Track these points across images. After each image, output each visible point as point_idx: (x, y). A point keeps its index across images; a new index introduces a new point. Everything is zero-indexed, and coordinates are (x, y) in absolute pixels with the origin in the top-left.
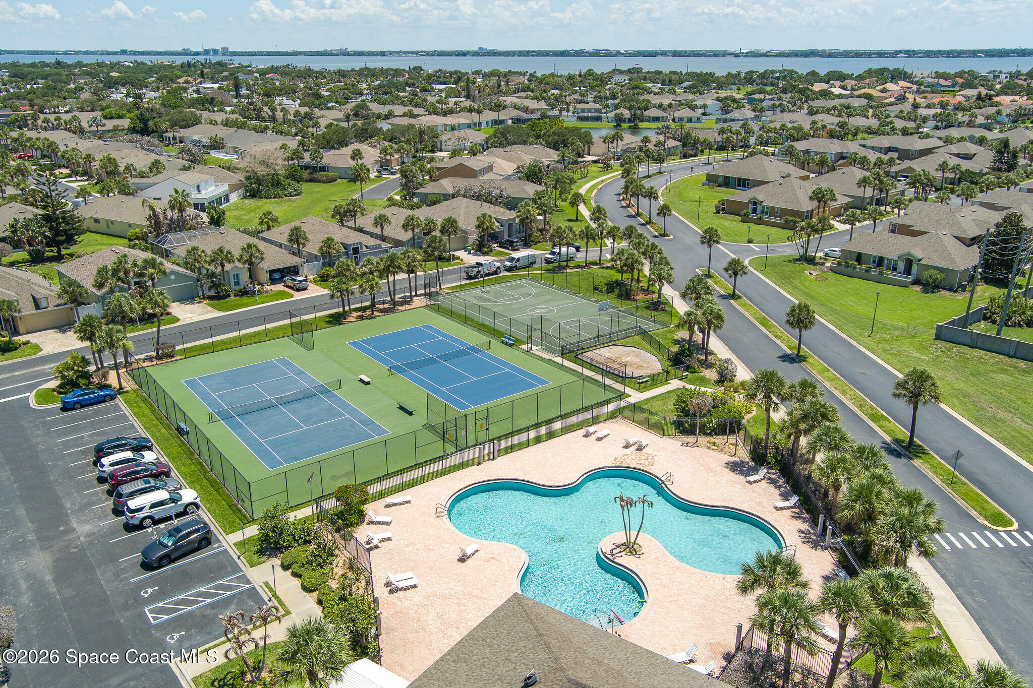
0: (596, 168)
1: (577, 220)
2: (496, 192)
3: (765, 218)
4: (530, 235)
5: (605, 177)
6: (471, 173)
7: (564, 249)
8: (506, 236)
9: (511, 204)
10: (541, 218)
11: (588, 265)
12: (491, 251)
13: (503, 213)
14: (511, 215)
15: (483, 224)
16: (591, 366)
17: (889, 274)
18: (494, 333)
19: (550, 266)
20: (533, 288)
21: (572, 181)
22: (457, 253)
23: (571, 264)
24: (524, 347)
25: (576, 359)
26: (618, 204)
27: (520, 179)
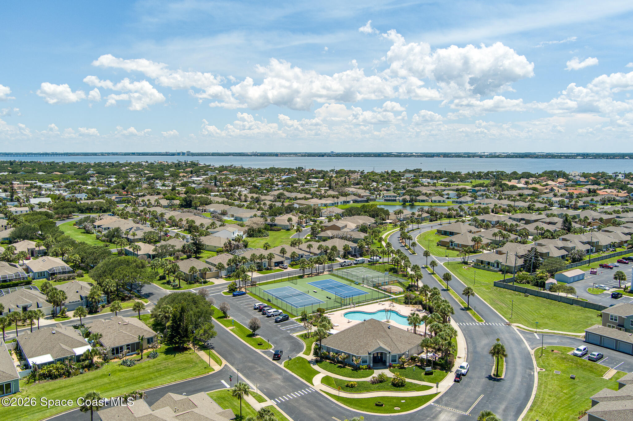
0: (391, 226)
1: (381, 248)
2: (349, 236)
3: (455, 248)
4: (363, 253)
5: (394, 230)
6: (338, 228)
7: (375, 258)
8: (353, 253)
9: (355, 241)
10: (367, 246)
11: (384, 263)
12: (348, 258)
13: (353, 245)
14: (355, 245)
15: (345, 248)
16: (382, 290)
17: (491, 268)
18: (352, 281)
19: (370, 263)
20: (364, 270)
21: (379, 232)
22: (336, 258)
23: (377, 263)
24: (362, 285)
25: (377, 288)
26: (398, 242)
27: (358, 231)
